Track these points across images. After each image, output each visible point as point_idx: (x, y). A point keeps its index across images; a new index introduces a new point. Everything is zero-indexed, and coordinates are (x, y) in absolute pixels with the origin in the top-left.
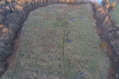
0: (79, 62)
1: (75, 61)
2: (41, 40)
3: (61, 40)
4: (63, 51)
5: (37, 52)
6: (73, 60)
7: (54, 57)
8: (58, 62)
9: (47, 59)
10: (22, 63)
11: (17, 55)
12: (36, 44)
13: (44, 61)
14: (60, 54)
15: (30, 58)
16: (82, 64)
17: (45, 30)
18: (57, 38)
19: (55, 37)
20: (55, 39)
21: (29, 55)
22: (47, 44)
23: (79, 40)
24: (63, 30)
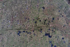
0: (2, 41)
1: (2, 38)
2: (18, 12)
3: (19, 27)
4: (9, 30)
5: (6, 13)
7: (4, 24)
9: (2, 20)
12: (13, 10)
14: (6, 27)
15: (2, 9)
17: (29, 12)
18: (20, 24)
19: (22, 22)
20: (19, 22)
21: (4, 8)
22: (14, 17)
23: (20, 41)
24: (31, 27)
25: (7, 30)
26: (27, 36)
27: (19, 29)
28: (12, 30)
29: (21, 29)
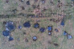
24: (53, 8)
26: (37, 42)
27: (8, 16)
29: (14, 16)
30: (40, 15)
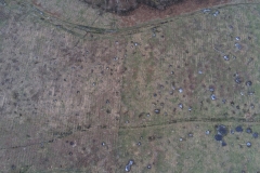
0: (157, 163)
1: (158, 151)
2: (207, 58)
3: (217, 111)
4: (181, 121)
5: (167, 59)
6: (161, 148)
7: (162, 100)
8: (150, 109)
9: (154, 84)
10: (137, 37)
11: (156, 19)
12: (191, 49)
13: (148, 80)
14: (170, 112)
15: (152, 48)
16: (153, 169)
17: (247, 60)
18: (221, 99)
19: (226, 92)
20: (217, 93)
21: (157, 43)
22: (195, 75)
23: (228, 166)
25: (175, 122)
26: (252, 149)
27: (219, 120)
28: (191, 120)
29: (226, 119)
30: (251, 120)
